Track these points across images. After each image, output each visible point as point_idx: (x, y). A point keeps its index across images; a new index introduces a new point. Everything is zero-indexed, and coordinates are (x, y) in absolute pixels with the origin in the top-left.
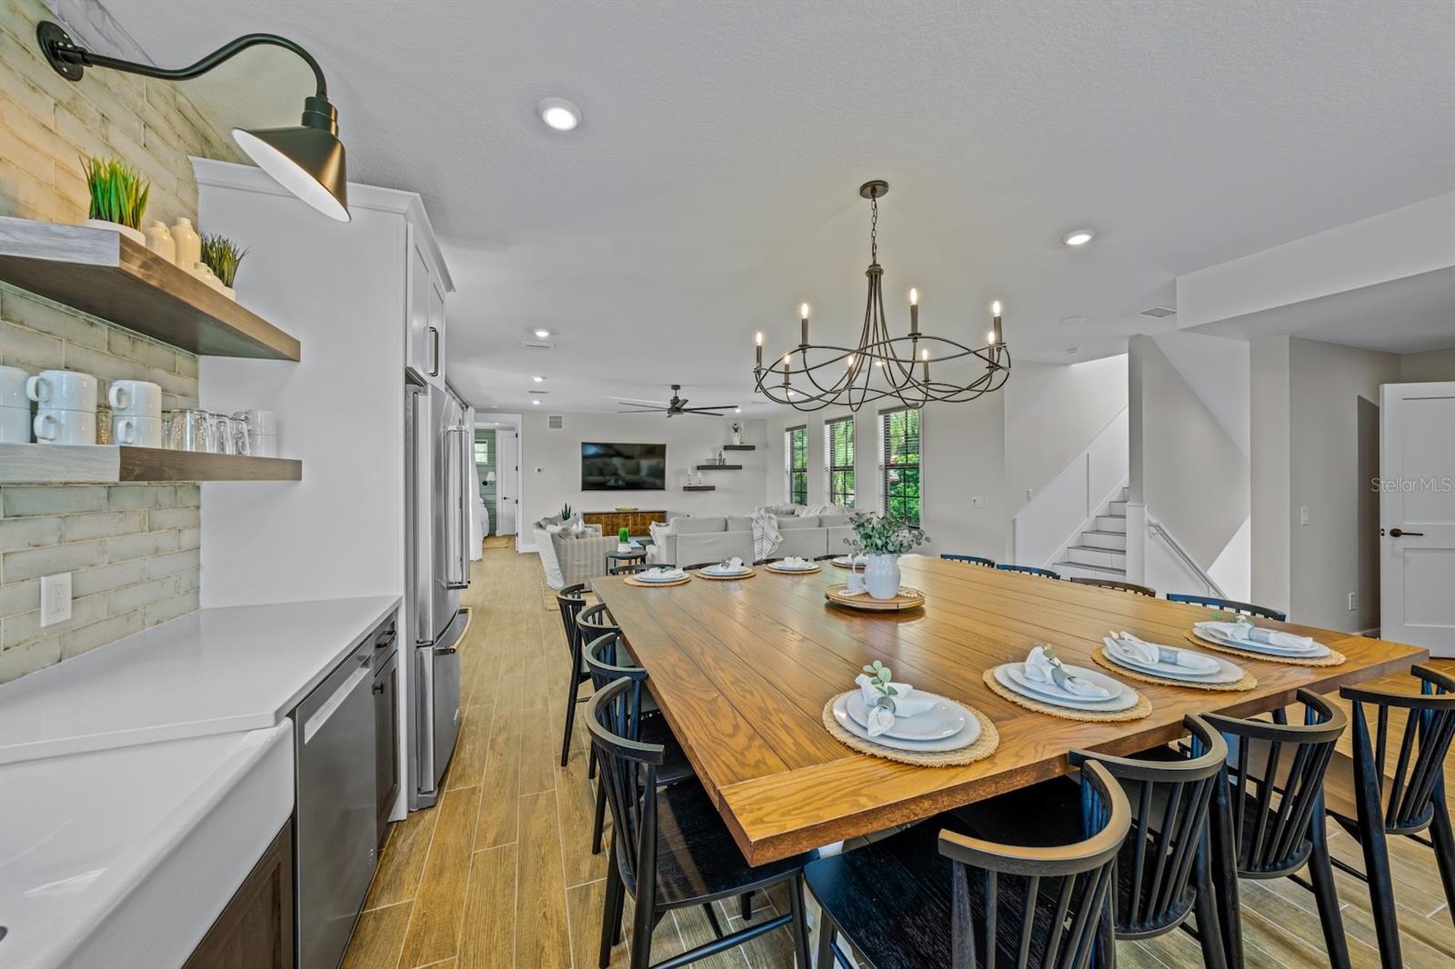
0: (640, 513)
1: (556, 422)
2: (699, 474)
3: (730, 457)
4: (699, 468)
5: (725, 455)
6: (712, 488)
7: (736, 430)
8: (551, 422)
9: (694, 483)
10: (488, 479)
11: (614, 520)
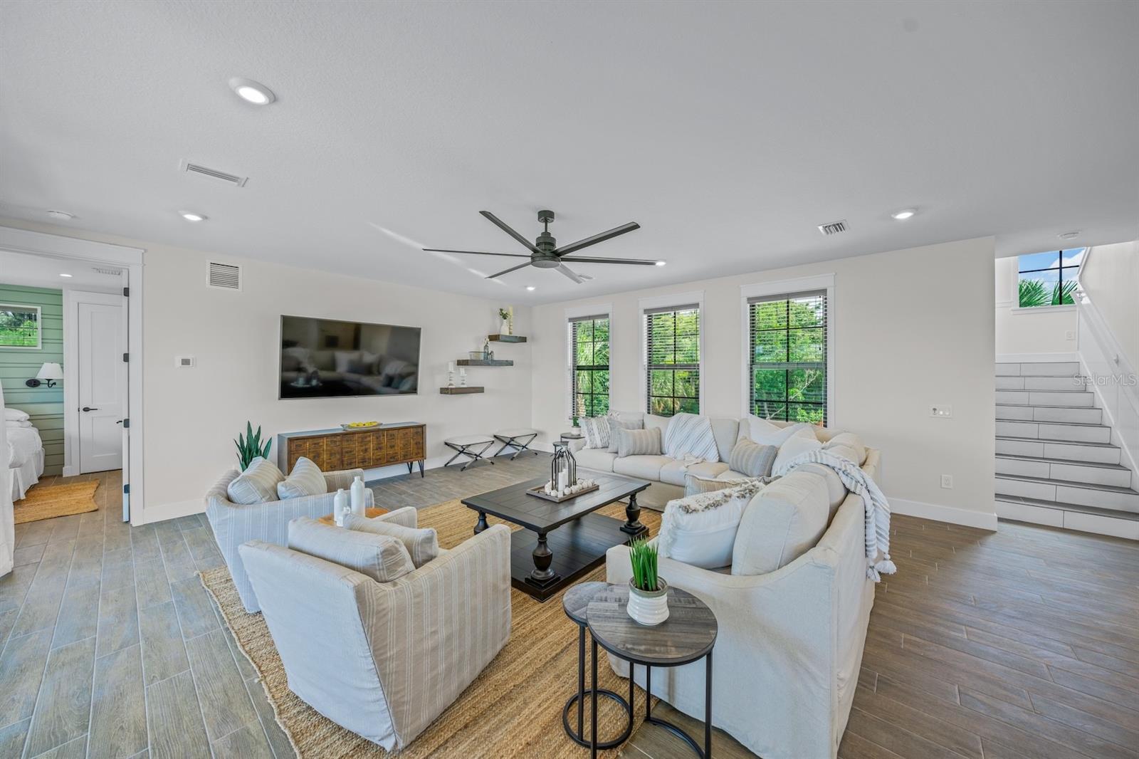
0: (388, 430)
1: (224, 276)
2: (462, 369)
3: (499, 351)
4: (461, 363)
5: (493, 347)
6: (480, 390)
7: (505, 317)
8: (212, 274)
9: (456, 383)
10: (42, 375)
11: (345, 444)
